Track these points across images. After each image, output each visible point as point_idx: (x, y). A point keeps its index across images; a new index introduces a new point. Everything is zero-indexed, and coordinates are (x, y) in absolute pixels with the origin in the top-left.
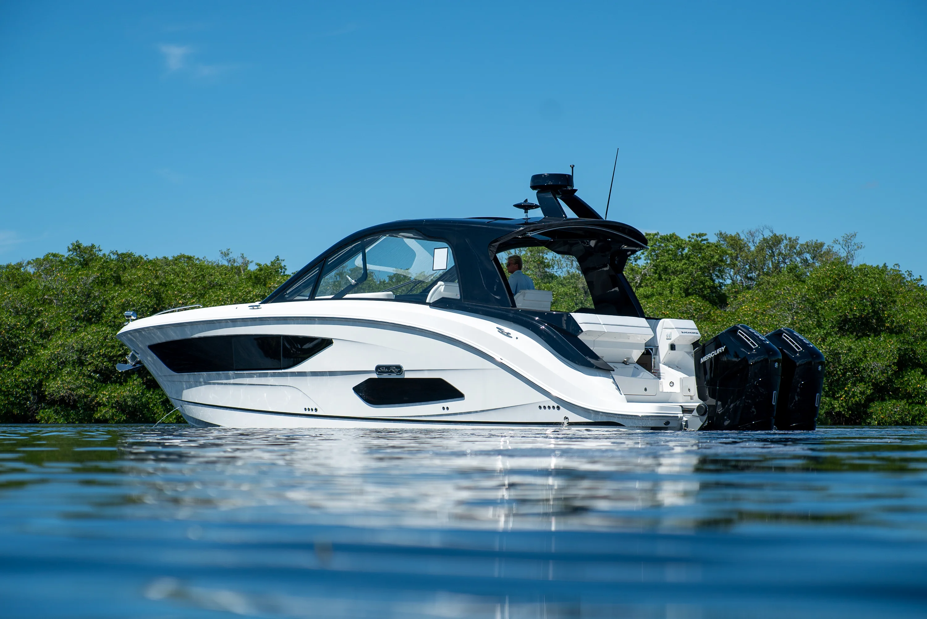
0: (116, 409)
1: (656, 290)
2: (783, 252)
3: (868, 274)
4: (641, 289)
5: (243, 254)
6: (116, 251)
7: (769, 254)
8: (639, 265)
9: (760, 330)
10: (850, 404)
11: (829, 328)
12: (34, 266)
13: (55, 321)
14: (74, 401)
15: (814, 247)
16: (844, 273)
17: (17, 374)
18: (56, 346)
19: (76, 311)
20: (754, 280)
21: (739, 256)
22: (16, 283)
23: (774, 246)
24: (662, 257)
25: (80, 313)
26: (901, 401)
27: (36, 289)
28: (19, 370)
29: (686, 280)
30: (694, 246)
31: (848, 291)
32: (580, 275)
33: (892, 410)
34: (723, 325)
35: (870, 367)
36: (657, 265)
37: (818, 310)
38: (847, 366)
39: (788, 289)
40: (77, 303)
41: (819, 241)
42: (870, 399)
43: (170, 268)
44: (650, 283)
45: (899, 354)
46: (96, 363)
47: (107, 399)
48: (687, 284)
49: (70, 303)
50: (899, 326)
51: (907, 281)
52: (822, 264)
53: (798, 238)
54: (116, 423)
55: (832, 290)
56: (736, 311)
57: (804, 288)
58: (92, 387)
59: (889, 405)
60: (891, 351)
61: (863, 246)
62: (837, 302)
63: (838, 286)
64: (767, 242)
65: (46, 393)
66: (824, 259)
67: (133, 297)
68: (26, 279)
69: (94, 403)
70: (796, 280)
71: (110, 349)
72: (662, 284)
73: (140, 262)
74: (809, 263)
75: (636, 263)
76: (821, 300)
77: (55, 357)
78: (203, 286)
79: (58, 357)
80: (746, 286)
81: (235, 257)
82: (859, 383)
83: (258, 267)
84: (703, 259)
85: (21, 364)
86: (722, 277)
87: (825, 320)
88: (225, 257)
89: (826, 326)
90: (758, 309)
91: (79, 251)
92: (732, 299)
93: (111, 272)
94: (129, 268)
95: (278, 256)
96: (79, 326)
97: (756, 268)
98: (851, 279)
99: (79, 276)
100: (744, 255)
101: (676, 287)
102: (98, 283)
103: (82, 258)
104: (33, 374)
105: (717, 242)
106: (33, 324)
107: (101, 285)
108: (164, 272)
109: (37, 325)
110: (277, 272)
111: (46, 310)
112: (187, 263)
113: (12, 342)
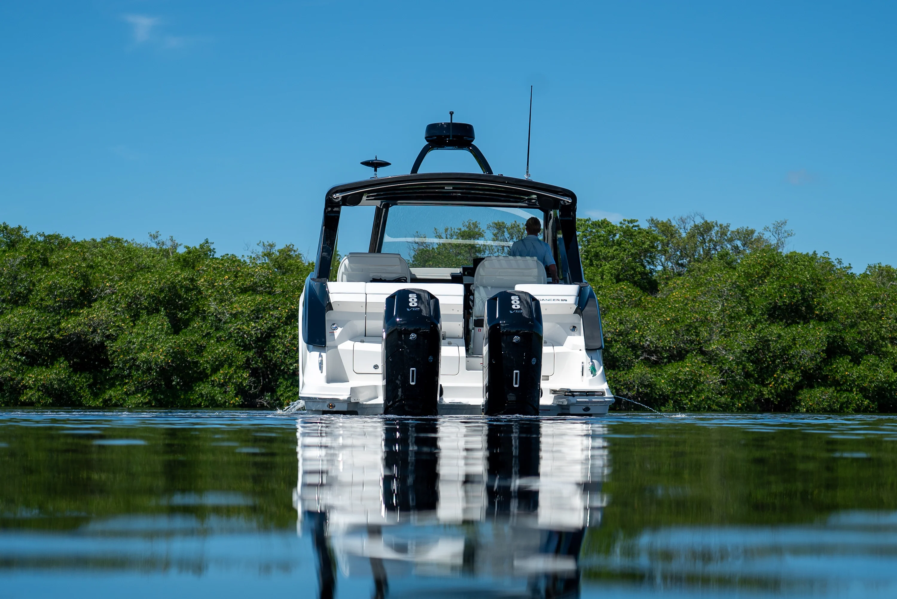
0: (42, 392)
2: (714, 239)
3: (798, 261)
5: (172, 237)
6: (43, 233)
7: (700, 241)
9: (691, 317)
10: (779, 390)
11: (758, 315)
15: (744, 234)
16: (775, 260)
20: (685, 266)
21: (670, 242)
23: (705, 233)
24: (594, 243)
25: (7, 295)
26: (829, 389)
29: (616, 266)
31: (778, 278)
33: (820, 398)
34: (653, 312)
35: (799, 355)
36: (589, 251)
37: (748, 297)
38: (776, 353)
39: (719, 276)
40: (4, 285)
41: (749, 229)
42: (799, 387)
43: (98, 250)
45: (828, 341)
46: (22, 345)
47: (34, 381)
48: (618, 270)
50: (828, 314)
51: (836, 269)
52: (753, 251)
53: (728, 225)
54: (42, 405)
55: (762, 277)
56: (667, 297)
57: (734, 275)
58: (18, 370)
59: (818, 392)
60: (820, 338)
61: (793, 233)
62: (767, 290)
63: (768, 274)
64: (698, 228)
66: (755, 247)
67: (60, 279)
69: (20, 386)
70: (726, 267)
71: (36, 332)
72: (593, 270)
73: (67, 243)
74: (740, 250)
76: (751, 287)
78: (131, 269)
80: (677, 272)
81: (164, 240)
82: (788, 370)
83: (185, 250)
84: (634, 245)
86: (653, 263)
87: (755, 307)
88: (154, 239)
89: (756, 313)
90: (688, 296)
91: (6, 233)
92: (663, 286)
93: (38, 254)
94: (57, 250)
95: (207, 239)
96: (6, 308)
97: (687, 255)
98: (781, 267)
99: (6, 257)
100: (675, 241)
101: (607, 273)
102: (25, 265)
103: (9, 239)
105: (649, 228)
107: (28, 267)
108: (91, 254)
110: (205, 254)
112: (115, 246)
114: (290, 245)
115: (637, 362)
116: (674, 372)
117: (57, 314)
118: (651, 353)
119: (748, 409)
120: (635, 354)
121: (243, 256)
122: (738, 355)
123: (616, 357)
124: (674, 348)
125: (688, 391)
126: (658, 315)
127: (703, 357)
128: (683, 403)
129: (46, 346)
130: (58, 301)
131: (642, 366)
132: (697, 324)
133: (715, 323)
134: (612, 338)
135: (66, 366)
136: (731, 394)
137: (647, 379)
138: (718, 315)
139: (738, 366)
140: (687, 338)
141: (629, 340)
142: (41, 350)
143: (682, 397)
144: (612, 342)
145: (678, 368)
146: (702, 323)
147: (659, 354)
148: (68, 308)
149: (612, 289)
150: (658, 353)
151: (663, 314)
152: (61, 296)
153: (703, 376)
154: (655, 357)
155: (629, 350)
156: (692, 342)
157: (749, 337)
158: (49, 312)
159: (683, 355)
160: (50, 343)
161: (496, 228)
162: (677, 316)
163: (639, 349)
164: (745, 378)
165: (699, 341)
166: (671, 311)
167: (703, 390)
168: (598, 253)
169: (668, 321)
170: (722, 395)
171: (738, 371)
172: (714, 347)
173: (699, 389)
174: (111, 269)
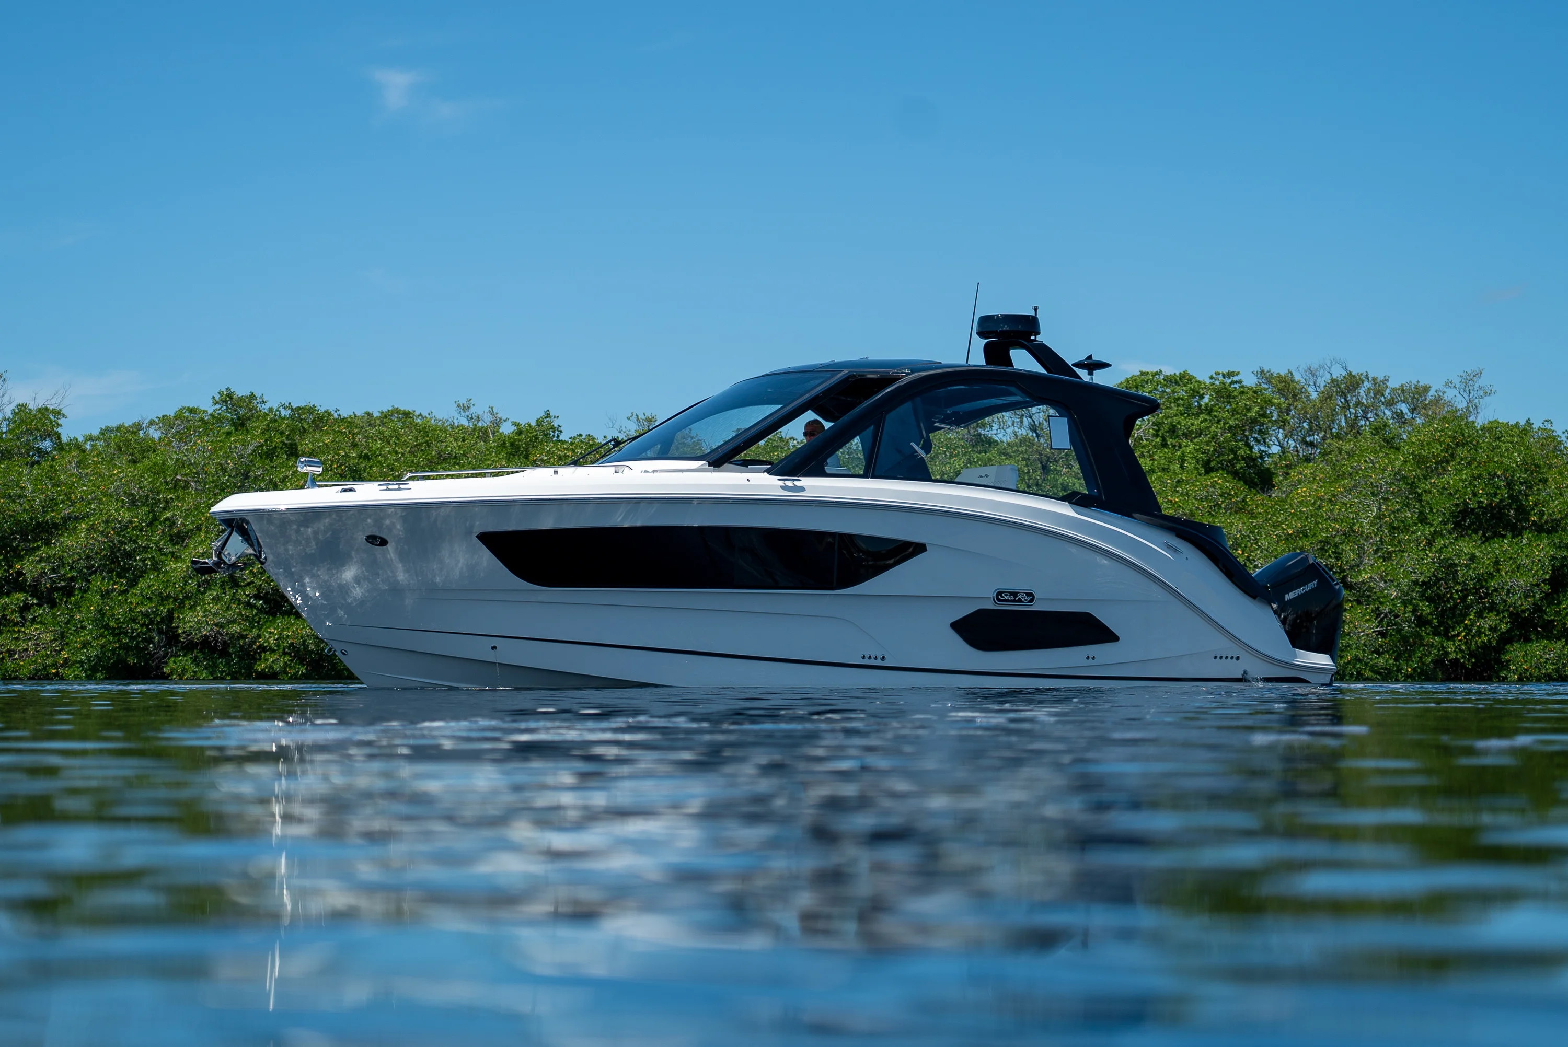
0: (291, 656)
1: (1158, 463)
2: (1364, 401)
3: (1502, 436)
5: (492, 408)
6: (290, 404)
7: (1341, 405)
9: (1327, 528)
10: (1473, 647)
11: (1438, 525)
12: (160, 428)
13: (194, 517)
14: (224, 643)
15: (1413, 393)
16: (1463, 435)
17: (134, 600)
20: (1316, 446)
21: (1292, 408)
22: (132, 454)
23: (1349, 392)
24: (1168, 410)
26: (1556, 642)
27: (164, 464)
28: (136, 595)
29: (1206, 447)
30: (1218, 392)
31: (1469, 464)
32: (1034, 440)
33: (1541, 657)
34: (1266, 520)
35: (1506, 587)
36: (1160, 423)
37: (1420, 495)
38: (1468, 585)
39: (1372, 462)
40: (228, 487)
41: (1421, 384)
42: (1506, 639)
43: (376, 430)
44: (1148, 452)
45: (1553, 566)
46: (258, 583)
47: (277, 640)
48: (1208, 454)
49: (216, 486)
50: (1553, 521)
51: (1565, 447)
52: (1427, 420)
53: (1387, 378)
54: (290, 678)
55: (1443, 463)
56: (1287, 496)
58: (252, 623)
59: (1537, 648)
60: (1539, 560)
61: (1493, 391)
62: (1452, 483)
63: (1452, 455)
64: (1338, 385)
65: (180, 631)
66: (1430, 413)
68: (148, 448)
69: (255, 647)
70: (1384, 446)
72: (1167, 454)
73: (327, 420)
74: (1406, 419)
76: (1426, 479)
80: (1304, 456)
81: (480, 413)
82: (1488, 613)
83: (514, 428)
84: (1234, 412)
85: (139, 585)
86: (1265, 442)
87: (1431, 509)
88: (464, 412)
89: (1433, 521)
90: (1323, 494)
91: (230, 404)
92: (1281, 478)
93: (282, 437)
94: (311, 430)
95: (548, 411)
97: (1320, 428)
98: (1474, 445)
99: (231, 443)
100: (1300, 406)
101: (1190, 458)
102: (261, 455)
103: (235, 415)
104: (159, 600)
105: (1256, 385)
106: (158, 520)
107: (266, 458)
108: (365, 437)
109: (164, 523)
110: (546, 435)
111: (179, 498)
112: (403, 423)
113: (125, 549)
119: (1423, 675)
122: (1406, 589)
126: (1274, 526)
132: (1337, 539)
133: (1368, 537)
136: (1394, 652)
138: (1372, 524)
139: (1405, 607)
146: (1346, 538)
149: (1198, 483)
151: (1281, 523)
153: (1348, 624)
157: (1423, 559)
162: (1305, 526)
164: (1417, 626)
166: (1295, 518)
167: (1349, 646)
168: (1175, 426)
169: (1291, 535)
170: (1380, 654)
171: (1406, 615)
172: (1366, 576)
173: (1343, 645)
174: (397, 460)
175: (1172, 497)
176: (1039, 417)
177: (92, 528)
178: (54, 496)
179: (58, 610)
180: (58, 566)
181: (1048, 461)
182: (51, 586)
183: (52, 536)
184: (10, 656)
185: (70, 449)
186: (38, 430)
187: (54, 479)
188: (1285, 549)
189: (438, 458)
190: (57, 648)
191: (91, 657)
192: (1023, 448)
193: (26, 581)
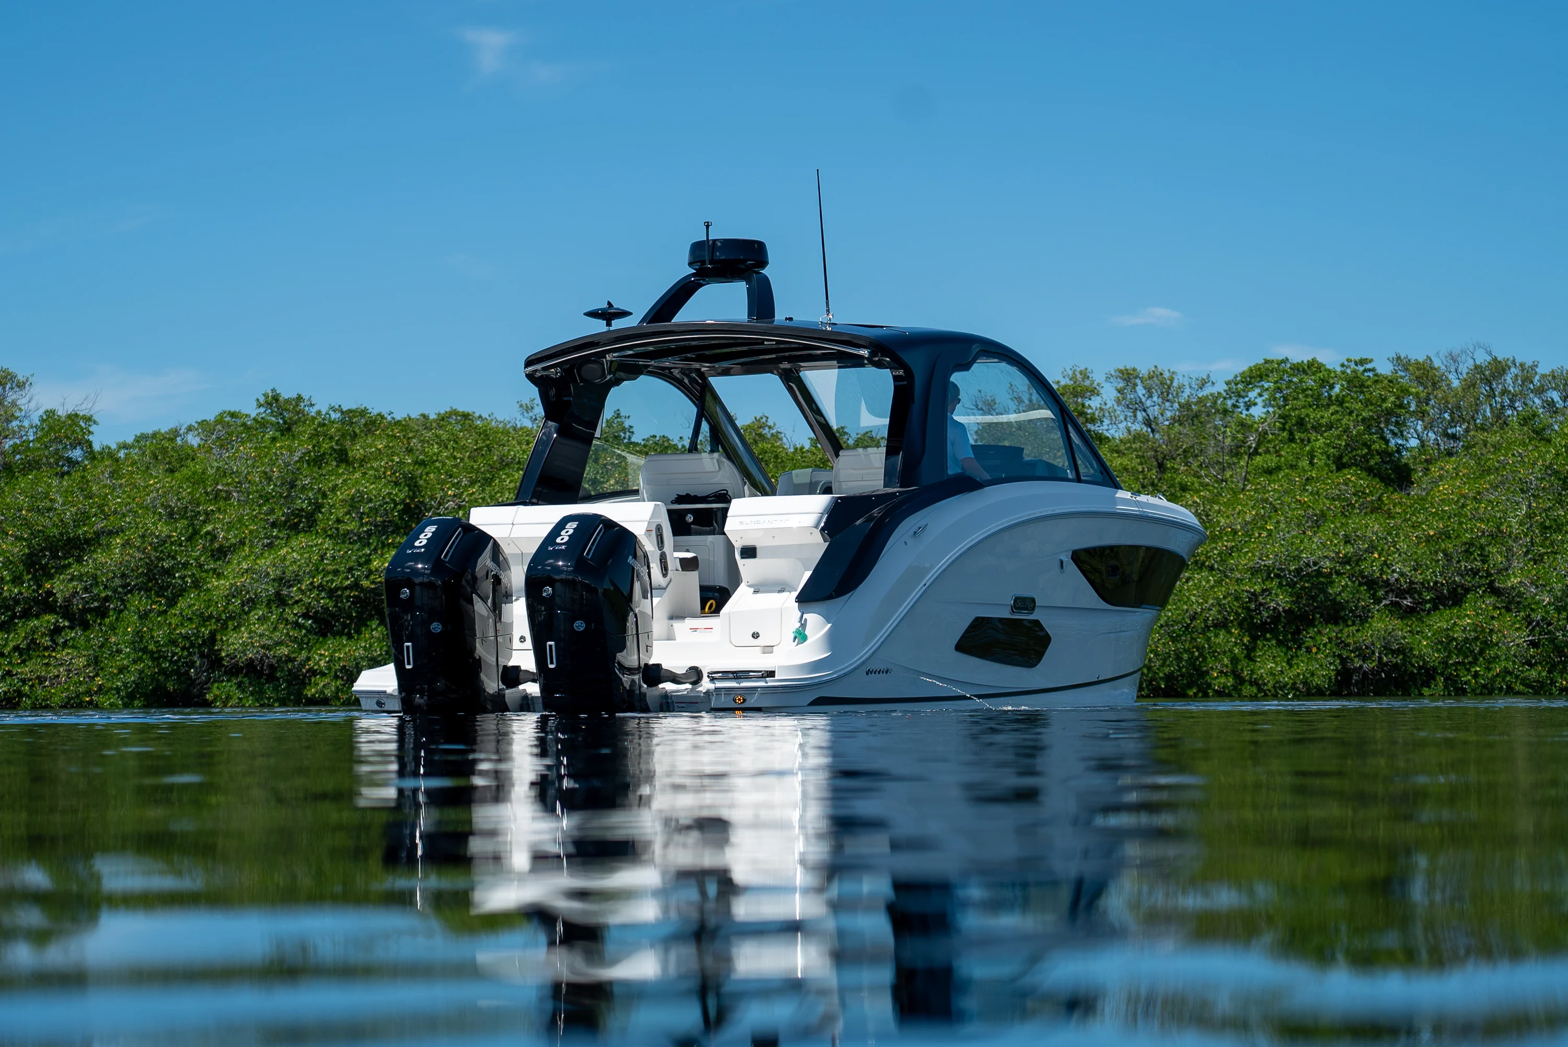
0: (343, 680)
1: (1286, 460)
2: (1511, 388)
4: (1258, 458)
6: (340, 406)
7: (1485, 393)
8: (1254, 417)
9: (1472, 529)
12: (199, 433)
13: (237, 529)
14: (271, 666)
15: (1565, 380)
17: (173, 621)
18: (238, 573)
19: (272, 511)
20: (1459, 439)
21: (1431, 397)
22: (169, 463)
23: (1494, 379)
24: (1295, 402)
25: (279, 515)
27: (203, 473)
28: (175, 615)
29: (1336, 442)
30: (1350, 381)
32: (1149, 435)
34: (1405, 520)
36: (1287, 416)
39: (1520, 455)
40: (273, 497)
43: (433, 434)
44: (1275, 447)
46: (307, 600)
47: (328, 662)
48: (1340, 448)
49: (261, 496)
53: (1536, 363)
54: (343, 704)
56: (1427, 494)
57: (1548, 452)
58: (301, 644)
64: (1482, 372)
65: (223, 654)
67: (369, 485)
68: (186, 456)
69: (304, 671)
70: (1534, 438)
71: (330, 577)
72: (1295, 449)
73: (379, 424)
74: (1557, 408)
75: (1248, 413)
77: (235, 592)
78: (490, 465)
79: (241, 591)
80: (1445, 449)
84: (1368, 403)
85: (179, 605)
86: (1402, 435)
88: (528, 412)
90: (1467, 491)
91: (276, 407)
92: (1421, 474)
93: (331, 442)
94: (363, 435)
95: (619, 410)
96: (277, 537)
97: (1463, 419)
99: (277, 449)
100: (1440, 395)
101: (1320, 453)
102: (308, 462)
103: (281, 418)
104: (199, 621)
105: (1392, 372)
106: (199, 534)
107: (314, 466)
108: (421, 441)
109: (205, 537)
110: (616, 437)
111: (220, 509)
112: (461, 425)
113: (163, 566)
114: (762, 418)
115: (1378, 610)
116: (1445, 627)
117: (364, 546)
118: (1401, 594)
120: (1374, 596)
121: (681, 438)
122: (1559, 594)
123: (1340, 602)
124: (1443, 584)
125: (1470, 659)
126: (1413, 527)
127: (1496, 598)
128: (1461, 681)
129: (348, 601)
130: (367, 523)
131: (1387, 616)
132: (1483, 541)
133: (1517, 539)
134: (1331, 569)
135: (383, 634)
136: (1547, 663)
137: (1396, 640)
138: (1521, 524)
139: (1559, 613)
140: (1466, 566)
141: (1362, 572)
142: (339, 607)
143: (1459, 670)
144: (1332, 575)
145: (1451, 619)
146: (1493, 539)
147: (1416, 595)
148: (383, 535)
149: (1330, 481)
150: (1415, 593)
151: (1421, 523)
152: (371, 514)
153: (1496, 633)
154: (1410, 600)
155: (1362, 588)
156: (1475, 572)
158: (351, 543)
159: (1459, 596)
160: (354, 597)
161: (1121, 378)
162: (1448, 526)
163: (1381, 587)
165: (1487, 571)
166: (1437, 518)
167: (1498, 657)
168: (1304, 418)
169: (1433, 536)
170: (1531, 666)
171: (1560, 623)
172: (1515, 581)
173: (1490, 656)
174: (456, 466)
175: (1300, 496)
176: (1154, 410)
177: (127, 544)
178: (86, 509)
179: (92, 633)
180: (91, 585)
181: (1164, 458)
182: (84, 607)
183: (84, 553)
184: (40, 683)
185: (103, 458)
186: (68, 438)
187: (86, 490)
188: (1426, 552)
189: (500, 463)
190: (91, 674)
191: (128, 683)
192: (1137, 445)
193: (57, 601)
